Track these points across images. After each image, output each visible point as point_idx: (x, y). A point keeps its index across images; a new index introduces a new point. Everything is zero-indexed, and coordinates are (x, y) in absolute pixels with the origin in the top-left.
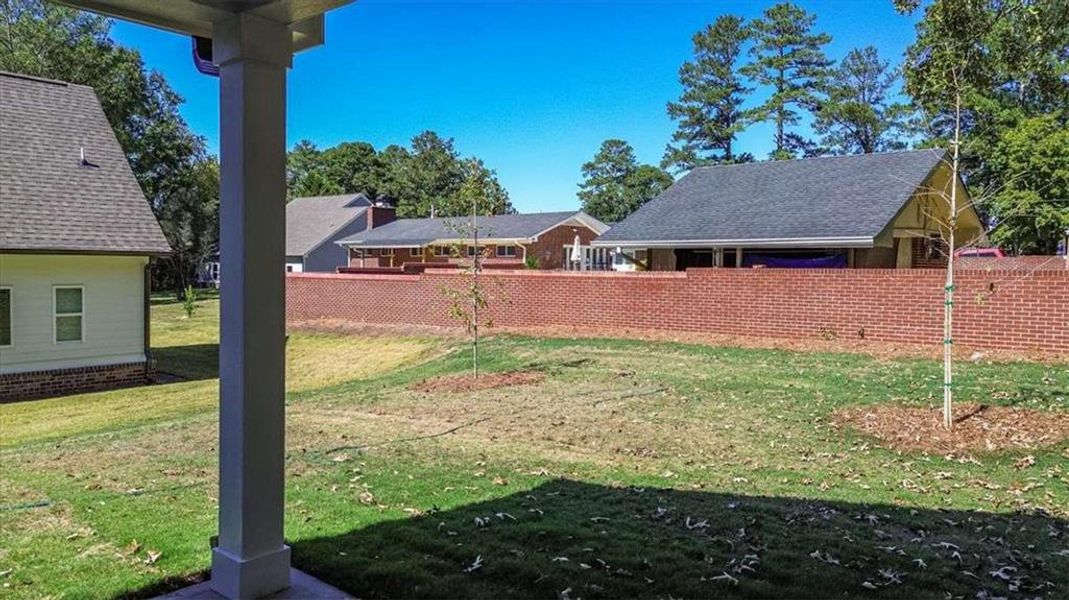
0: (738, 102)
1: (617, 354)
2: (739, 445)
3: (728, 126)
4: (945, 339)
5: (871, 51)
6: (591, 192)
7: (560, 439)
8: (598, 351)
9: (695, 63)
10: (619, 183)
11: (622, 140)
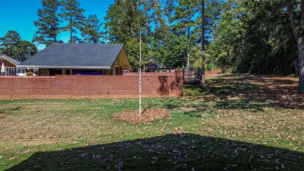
0: (58, 24)
1: (32, 105)
2: (91, 129)
3: (55, 31)
4: (140, 93)
5: (96, 16)
6: (3, 48)
7: (26, 137)
8: (24, 104)
9: (43, 10)
10: (15, 45)
11: (15, 31)
